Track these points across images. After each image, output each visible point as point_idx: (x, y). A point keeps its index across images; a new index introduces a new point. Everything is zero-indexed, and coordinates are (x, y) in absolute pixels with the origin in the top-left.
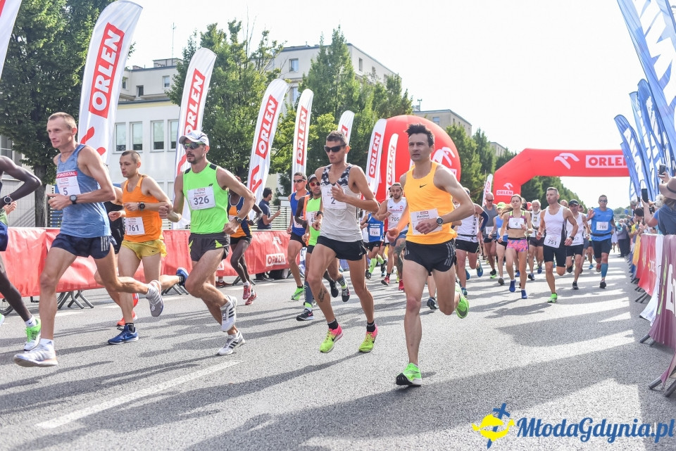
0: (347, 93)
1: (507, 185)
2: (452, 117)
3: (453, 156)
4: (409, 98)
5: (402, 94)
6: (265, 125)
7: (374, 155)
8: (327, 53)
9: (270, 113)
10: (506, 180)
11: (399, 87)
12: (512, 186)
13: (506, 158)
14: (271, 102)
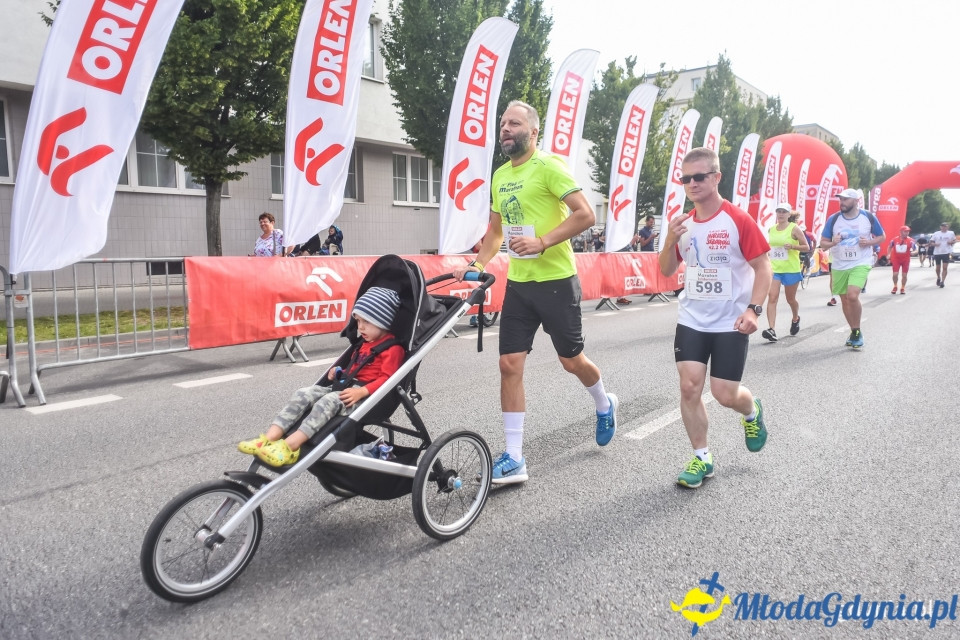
0: (732, 116)
1: (892, 200)
2: (819, 130)
3: (841, 173)
4: (790, 117)
5: (783, 113)
6: (680, 155)
7: (771, 177)
8: (712, 78)
9: (684, 143)
10: (890, 194)
11: (779, 105)
12: (897, 200)
13: (889, 172)
14: (685, 132)
